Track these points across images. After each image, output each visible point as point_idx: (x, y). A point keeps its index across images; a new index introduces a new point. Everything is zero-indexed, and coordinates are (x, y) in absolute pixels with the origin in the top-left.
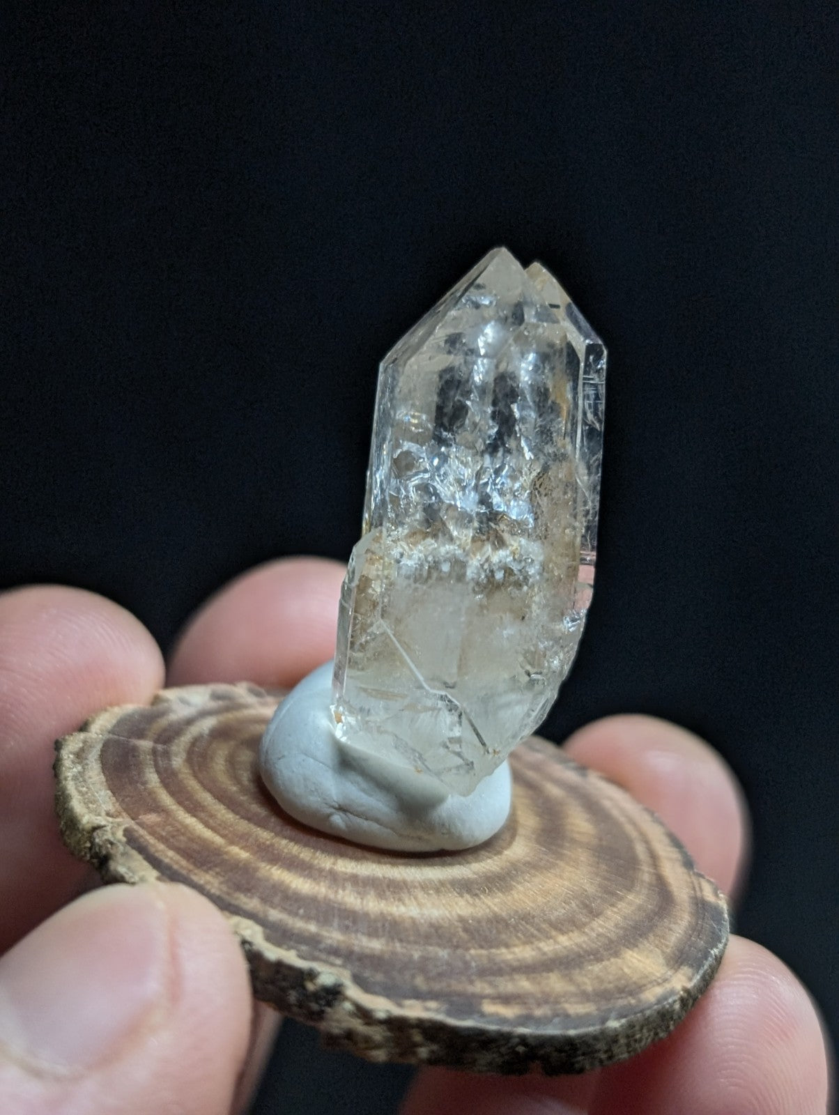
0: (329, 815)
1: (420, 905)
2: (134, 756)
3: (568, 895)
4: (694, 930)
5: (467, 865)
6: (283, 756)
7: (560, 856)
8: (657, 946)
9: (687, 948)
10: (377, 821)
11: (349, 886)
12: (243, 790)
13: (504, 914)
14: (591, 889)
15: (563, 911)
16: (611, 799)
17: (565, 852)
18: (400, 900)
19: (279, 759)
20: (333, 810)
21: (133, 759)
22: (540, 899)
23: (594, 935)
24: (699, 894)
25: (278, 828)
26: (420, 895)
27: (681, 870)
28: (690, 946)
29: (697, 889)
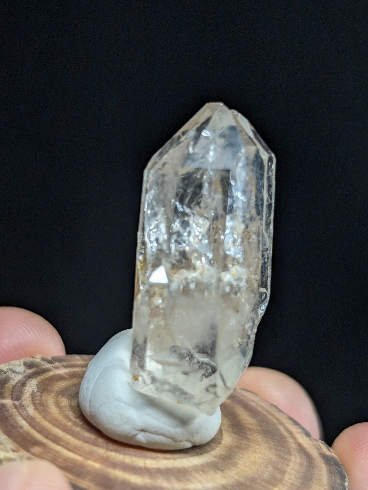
0: (136, 435)
1: (200, 482)
2: (6, 411)
3: (265, 463)
4: (331, 473)
5: (209, 453)
6: (104, 403)
7: (248, 439)
8: (320, 486)
9: (334, 484)
10: (164, 435)
11: (159, 475)
12: (75, 424)
13: (241, 480)
14: (273, 457)
15: (268, 473)
16: (253, 401)
17: (250, 437)
18: (188, 480)
19: (101, 405)
20: (137, 432)
21: (7, 413)
22: (254, 468)
23: (289, 485)
24: (322, 451)
25: (105, 446)
26: (197, 475)
27: (306, 439)
28: (335, 483)
29: (320, 448)
